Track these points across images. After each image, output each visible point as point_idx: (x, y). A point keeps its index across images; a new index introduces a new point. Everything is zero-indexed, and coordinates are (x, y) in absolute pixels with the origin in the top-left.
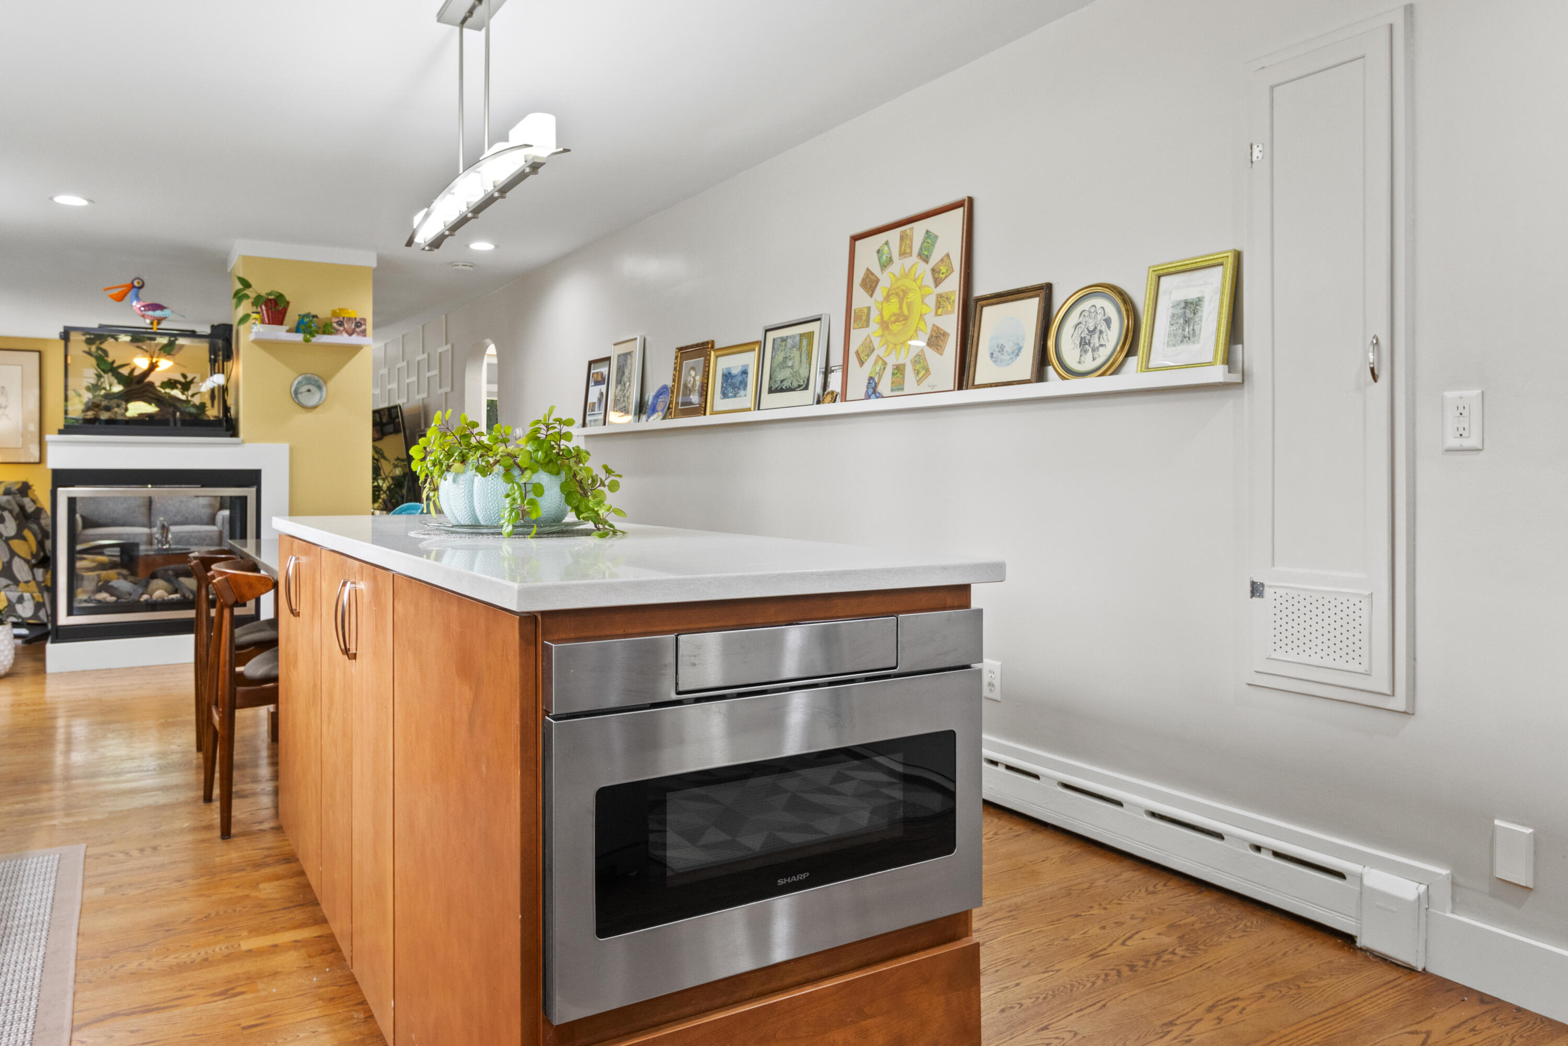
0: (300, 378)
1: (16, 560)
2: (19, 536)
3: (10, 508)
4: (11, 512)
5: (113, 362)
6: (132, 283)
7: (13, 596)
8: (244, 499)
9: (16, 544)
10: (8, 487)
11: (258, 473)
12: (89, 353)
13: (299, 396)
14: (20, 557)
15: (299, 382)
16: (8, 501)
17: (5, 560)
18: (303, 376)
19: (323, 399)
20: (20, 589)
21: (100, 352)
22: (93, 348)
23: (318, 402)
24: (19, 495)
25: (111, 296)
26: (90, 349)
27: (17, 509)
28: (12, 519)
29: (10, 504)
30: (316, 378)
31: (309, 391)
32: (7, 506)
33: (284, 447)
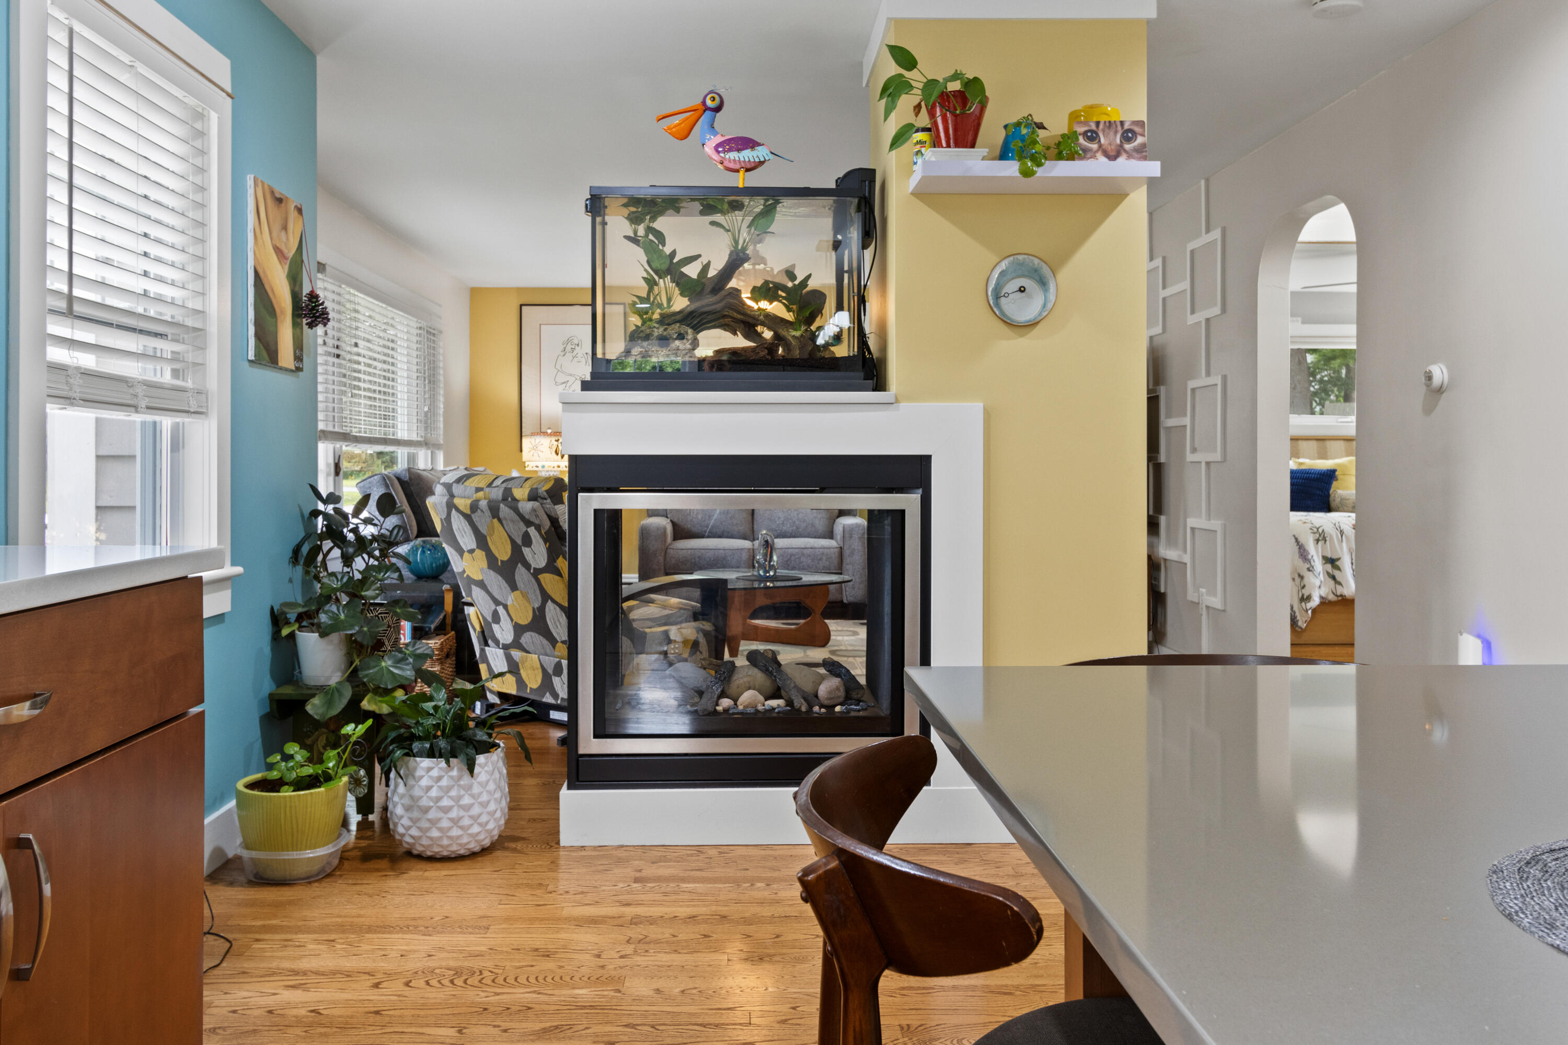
0: (1003, 265)
1: (549, 603)
2: (551, 568)
3: (537, 522)
4: (538, 528)
5: (673, 253)
6: (704, 103)
7: (550, 662)
8: (899, 516)
9: (548, 579)
10: (535, 486)
11: (925, 461)
12: (634, 240)
13: (1003, 301)
14: (554, 601)
15: (1002, 273)
16: (534, 510)
17: (536, 605)
18: (1011, 258)
19: (1050, 305)
20: (556, 653)
21: (651, 237)
22: (641, 231)
23: (1040, 314)
24: (549, 501)
25: (669, 130)
26: (635, 232)
27: (547, 524)
28: (541, 541)
29: (537, 516)
30: (1036, 261)
31: (1022, 290)
32: (533, 519)
33: (976, 408)
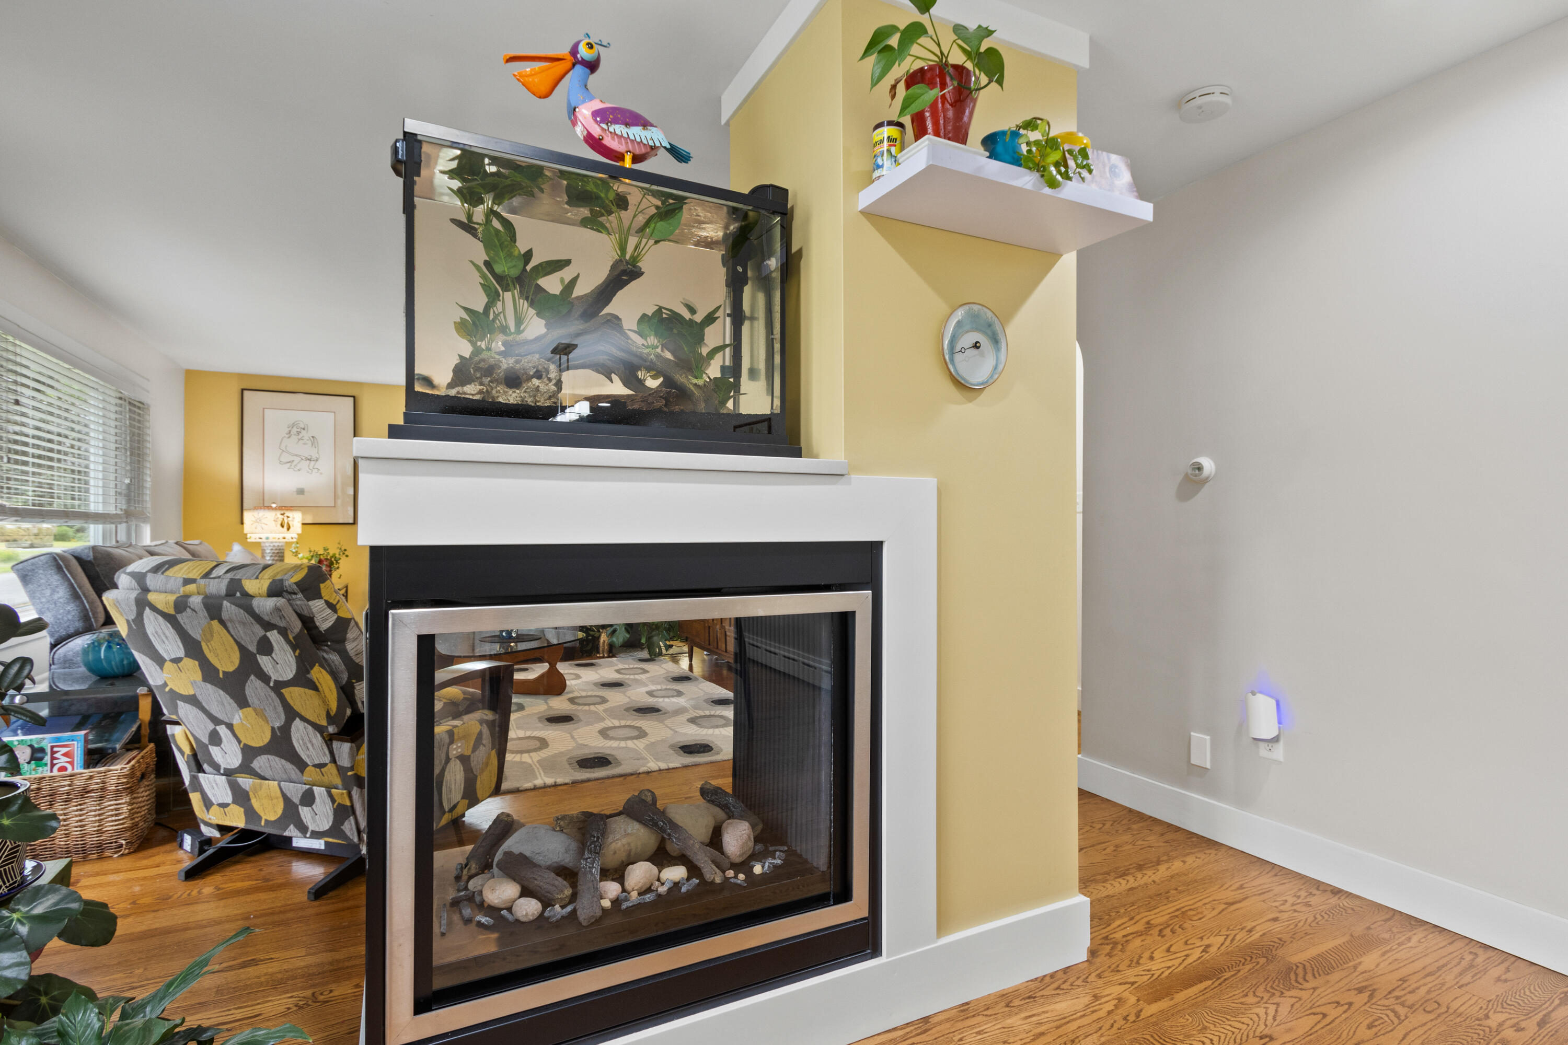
0: (960, 314)
1: (297, 724)
2: (302, 679)
3: (282, 624)
4: (283, 632)
5: (528, 255)
6: (574, 51)
7: (295, 791)
9: (295, 695)
10: (278, 577)
11: (873, 550)
12: (468, 227)
13: (958, 357)
14: (304, 719)
15: (959, 324)
16: (277, 609)
17: (277, 724)
18: (967, 307)
19: (1001, 367)
20: (306, 778)
21: (496, 224)
22: (479, 212)
23: (992, 377)
24: (300, 596)
25: (521, 79)
26: (470, 216)
27: (297, 626)
28: (288, 648)
29: (282, 617)
30: (989, 314)
31: (976, 346)
32: (276, 620)
33: (930, 483)
